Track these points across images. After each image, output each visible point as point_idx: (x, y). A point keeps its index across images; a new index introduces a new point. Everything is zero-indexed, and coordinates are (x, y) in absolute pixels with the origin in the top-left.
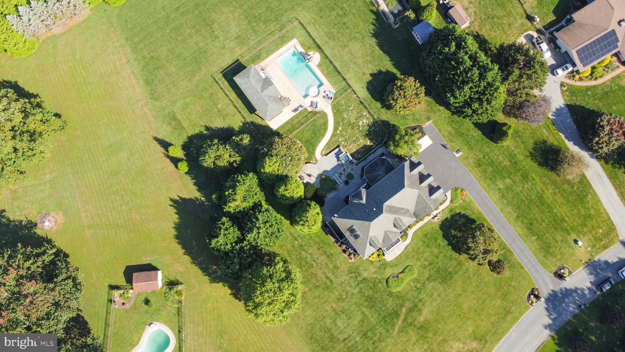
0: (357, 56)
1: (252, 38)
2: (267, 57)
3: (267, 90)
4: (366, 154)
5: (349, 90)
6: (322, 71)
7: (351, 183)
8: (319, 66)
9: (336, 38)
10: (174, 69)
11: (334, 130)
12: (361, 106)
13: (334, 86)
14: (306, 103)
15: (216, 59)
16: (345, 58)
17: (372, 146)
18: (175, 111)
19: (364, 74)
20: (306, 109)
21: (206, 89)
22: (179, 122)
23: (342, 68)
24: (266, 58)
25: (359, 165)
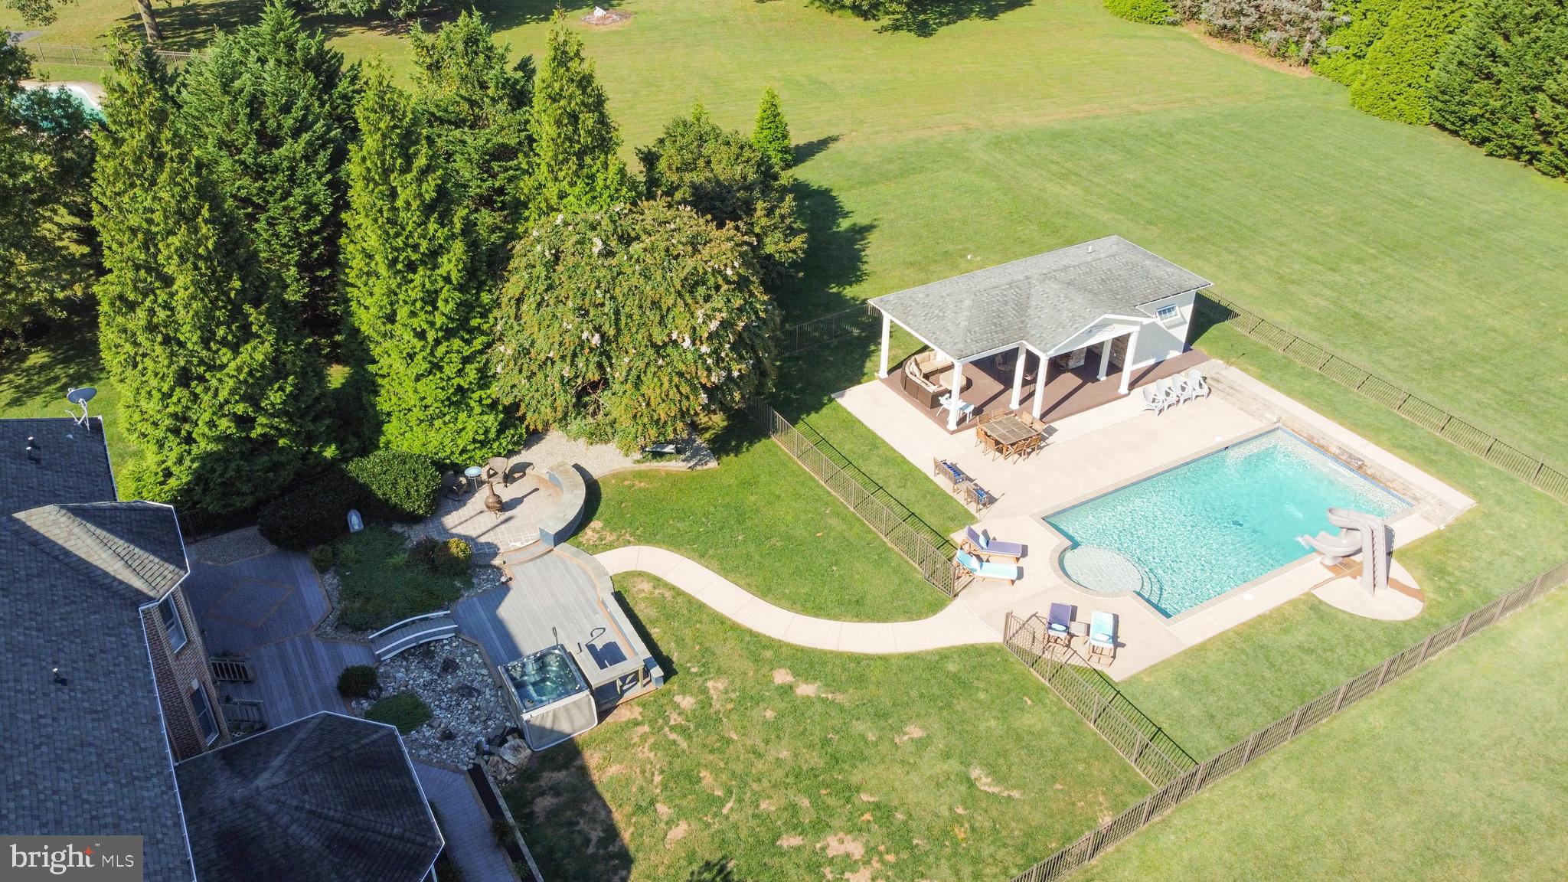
1: (1385, 359)
5: (1151, 780)
8: (1315, 610)
11: (801, 650)
13: (1166, 673)
14: (1009, 525)
20: (963, 519)
23: (1351, 746)
24: (1277, 388)
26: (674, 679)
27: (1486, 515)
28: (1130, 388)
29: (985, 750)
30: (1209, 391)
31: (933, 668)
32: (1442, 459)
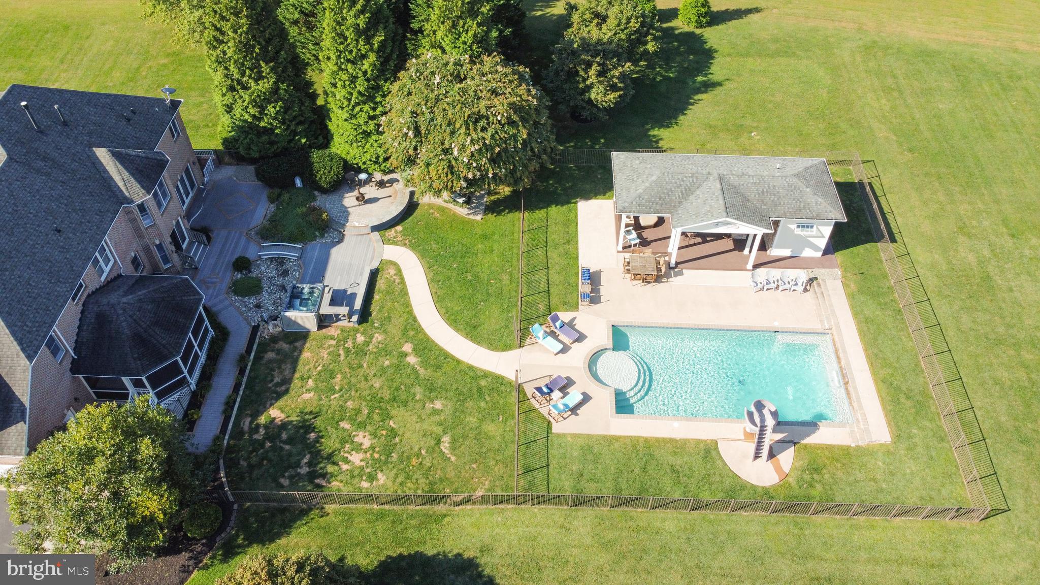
1: (966, 319)
2: (855, 314)
3: (720, 192)
4: (251, 379)
5: (517, 487)
6: (678, 446)
7: (229, 274)
8: (707, 451)
10: (941, 106)
11: (428, 338)
12: (423, 487)
13: (581, 442)
14: (591, 320)
15: (926, 196)
17: (256, 415)
18: (804, 61)
20: (572, 306)
22: (771, 56)
23: (638, 529)
24: (852, 307)
25: (247, 332)
26: (365, 325)
27: (889, 452)
28: (756, 266)
29: (459, 431)
30: (805, 290)
31: (475, 379)
32: (909, 403)
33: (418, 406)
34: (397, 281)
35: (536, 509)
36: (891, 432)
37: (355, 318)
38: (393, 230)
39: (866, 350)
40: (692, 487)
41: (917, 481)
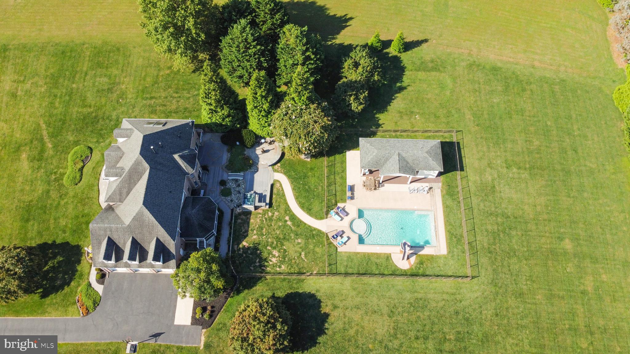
0: (368, 318)
1: (482, 205)
2: (443, 204)
3: (398, 161)
4: (234, 231)
5: (327, 270)
6: (378, 255)
7: (219, 187)
8: (388, 257)
9: (412, 308)
10: (495, 101)
11: (294, 214)
12: (297, 270)
13: (347, 254)
14: (351, 207)
15: (479, 148)
16: (375, 300)
17: (238, 244)
18: (443, 74)
19: (335, 307)
20: (344, 201)
21: (448, 117)
22: (429, 71)
23: (364, 284)
24: (443, 201)
25: (230, 212)
26: (271, 208)
27: (445, 258)
28: (411, 182)
29: (307, 250)
30: (428, 193)
31: (311, 231)
32: (455, 240)
33: (293, 241)
34: (281, 189)
35: (333, 278)
36: (447, 250)
37: (268, 206)
38: (277, 165)
39: (444, 219)
40: (382, 270)
41: (453, 267)
